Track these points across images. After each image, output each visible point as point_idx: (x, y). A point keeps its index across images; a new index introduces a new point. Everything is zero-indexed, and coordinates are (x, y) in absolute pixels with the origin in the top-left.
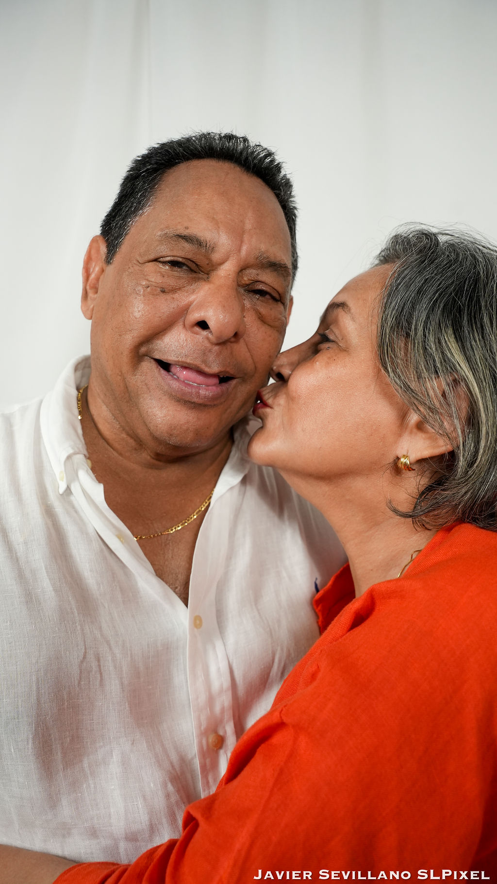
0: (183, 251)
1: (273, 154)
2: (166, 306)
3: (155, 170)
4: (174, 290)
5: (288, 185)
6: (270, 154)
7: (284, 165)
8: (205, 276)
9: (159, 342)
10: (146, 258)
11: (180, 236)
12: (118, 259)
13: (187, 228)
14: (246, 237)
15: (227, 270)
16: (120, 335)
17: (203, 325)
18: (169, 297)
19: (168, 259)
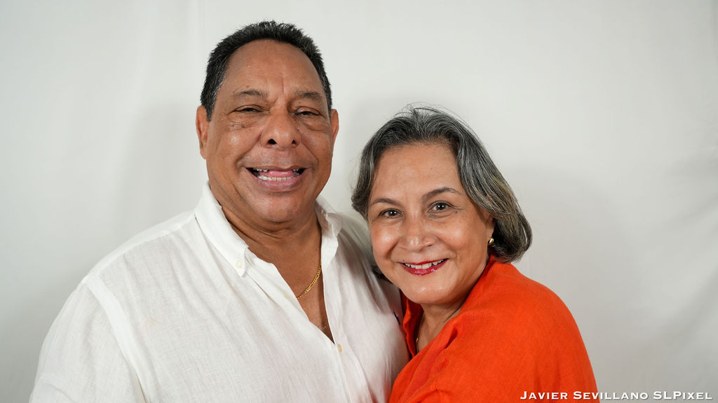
0: (250, 101)
2: (250, 135)
3: (223, 57)
4: (250, 126)
8: (267, 112)
9: (249, 157)
10: (228, 112)
11: (245, 93)
12: (214, 116)
14: (285, 83)
17: (272, 142)
18: (248, 129)
19: (243, 108)
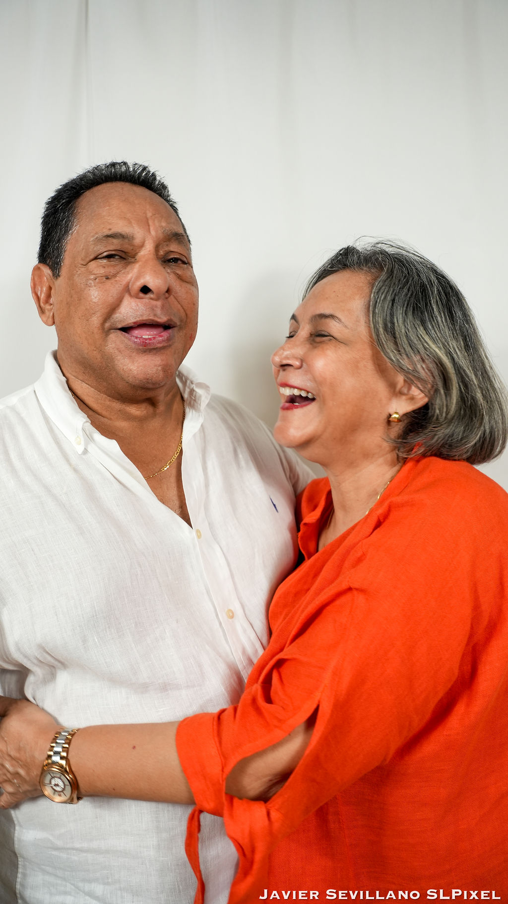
0: (114, 245)
1: (147, 167)
2: (113, 289)
3: (68, 202)
4: (115, 276)
5: (164, 187)
6: (145, 168)
7: (157, 173)
8: (133, 260)
9: (118, 315)
10: (88, 260)
11: (108, 236)
12: (64, 271)
13: (110, 229)
14: (151, 223)
15: (147, 250)
16: (87, 320)
17: (145, 290)
18: (113, 281)
19: (105, 254)
